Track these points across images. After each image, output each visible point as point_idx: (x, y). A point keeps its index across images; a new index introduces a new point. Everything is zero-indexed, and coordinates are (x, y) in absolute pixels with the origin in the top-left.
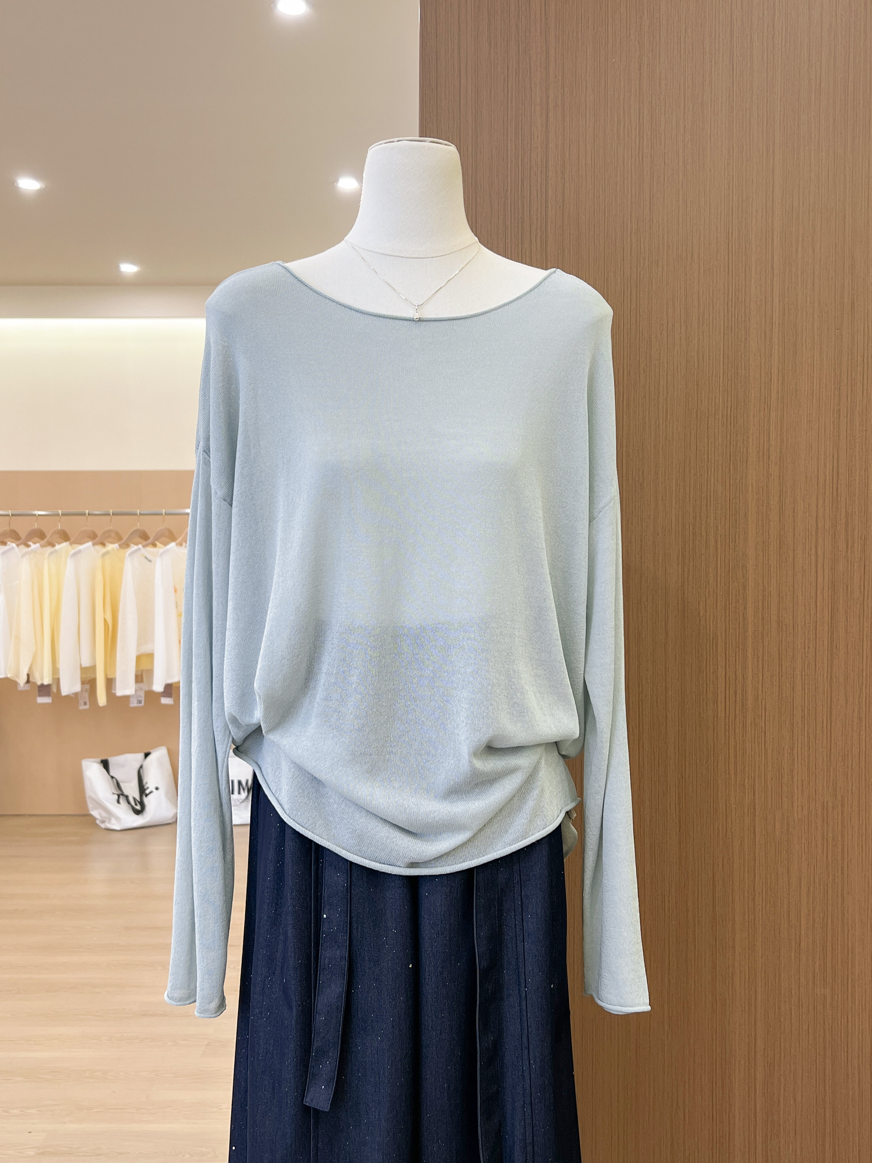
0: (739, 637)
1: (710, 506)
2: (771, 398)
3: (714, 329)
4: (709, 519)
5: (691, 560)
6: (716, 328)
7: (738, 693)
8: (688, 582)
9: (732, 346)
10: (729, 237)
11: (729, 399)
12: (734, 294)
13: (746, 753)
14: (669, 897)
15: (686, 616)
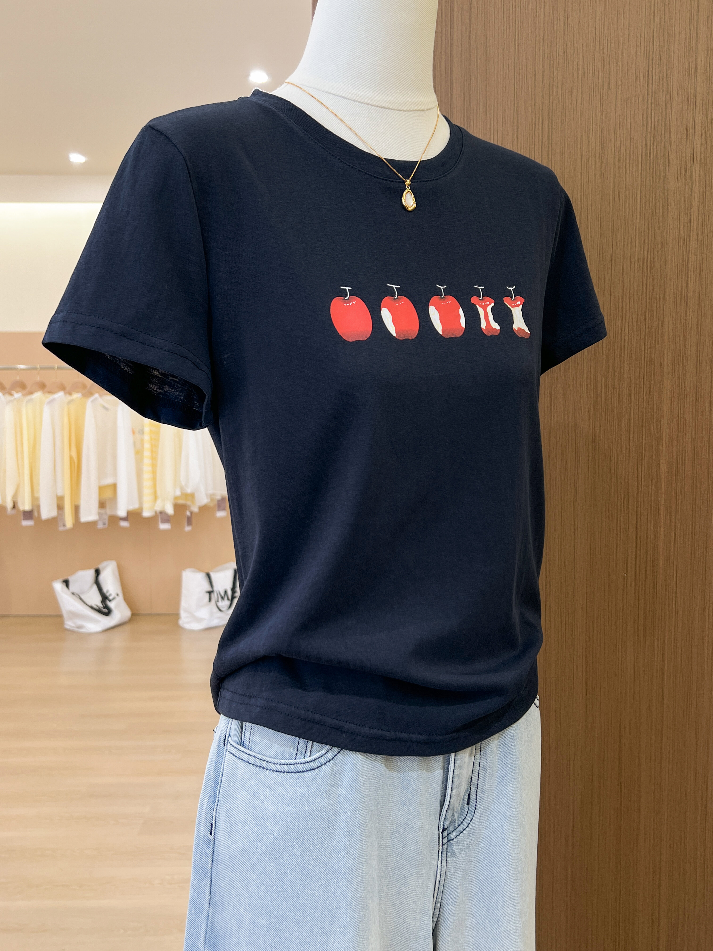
0: (651, 494)
1: (624, 357)
2: (690, 240)
3: (631, 165)
4: (622, 370)
5: (603, 413)
6: (633, 164)
7: (649, 553)
8: (599, 436)
9: (650, 183)
10: (649, 63)
11: (646, 241)
12: (653, 125)
13: (656, 613)
14: (574, 761)
15: (597, 473)
